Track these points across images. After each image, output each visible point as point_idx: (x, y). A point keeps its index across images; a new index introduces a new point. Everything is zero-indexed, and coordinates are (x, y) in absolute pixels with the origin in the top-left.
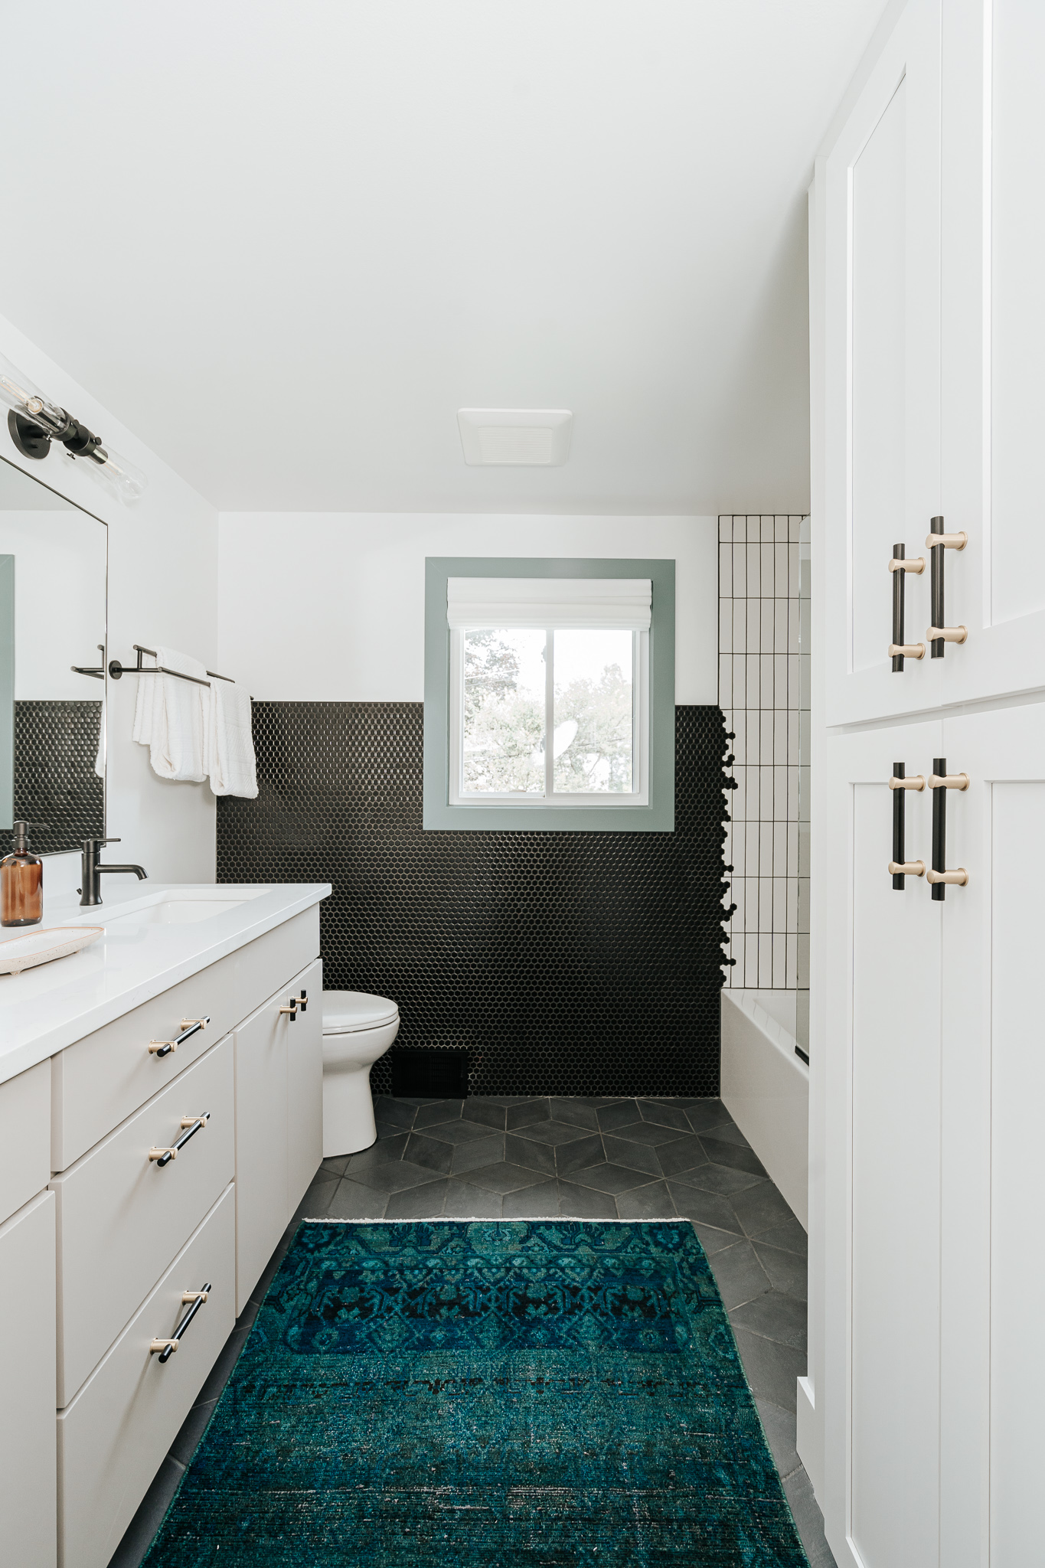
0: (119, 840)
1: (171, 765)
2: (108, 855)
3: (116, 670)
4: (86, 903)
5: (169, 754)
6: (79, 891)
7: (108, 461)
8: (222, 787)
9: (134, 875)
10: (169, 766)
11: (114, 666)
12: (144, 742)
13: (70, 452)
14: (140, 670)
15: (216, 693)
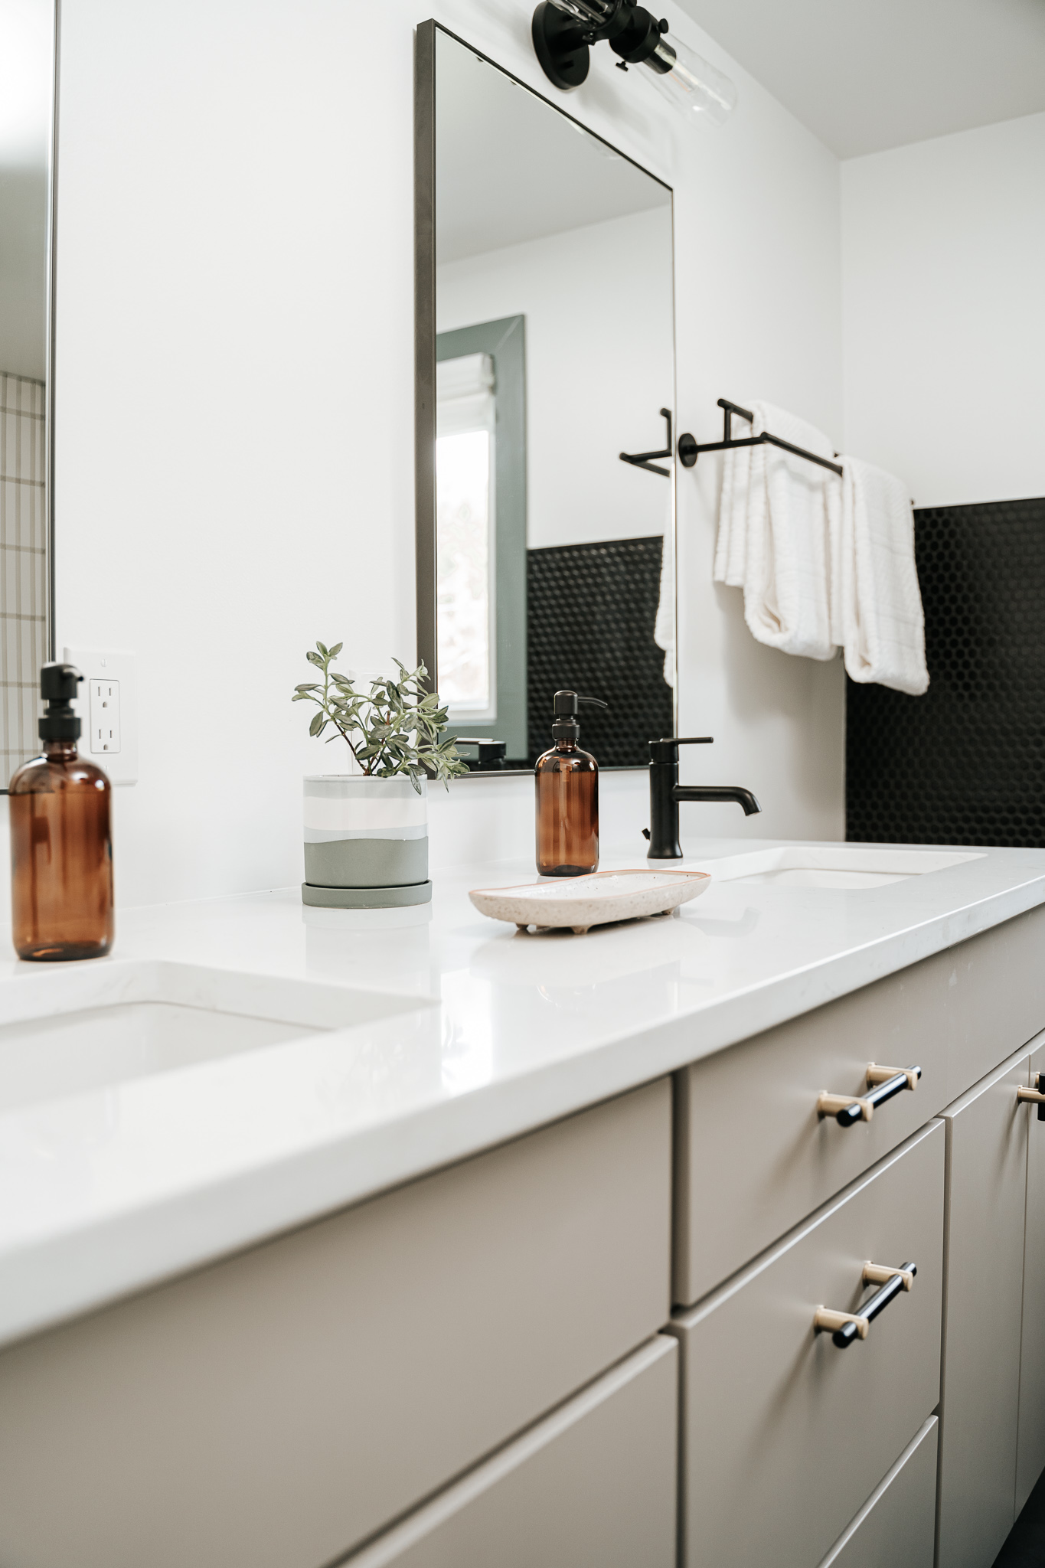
0: (709, 740)
1: (778, 622)
2: (692, 768)
3: (689, 450)
4: (656, 853)
5: (775, 602)
6: (646, 833)
7: (677, 65)
8: (867, 668)
9: (736, 807)
10: (774, 625)
11: (686, 443)
12: (734, 581)
13: (620, 60)
14: (728, 443)
15: (854, 485)
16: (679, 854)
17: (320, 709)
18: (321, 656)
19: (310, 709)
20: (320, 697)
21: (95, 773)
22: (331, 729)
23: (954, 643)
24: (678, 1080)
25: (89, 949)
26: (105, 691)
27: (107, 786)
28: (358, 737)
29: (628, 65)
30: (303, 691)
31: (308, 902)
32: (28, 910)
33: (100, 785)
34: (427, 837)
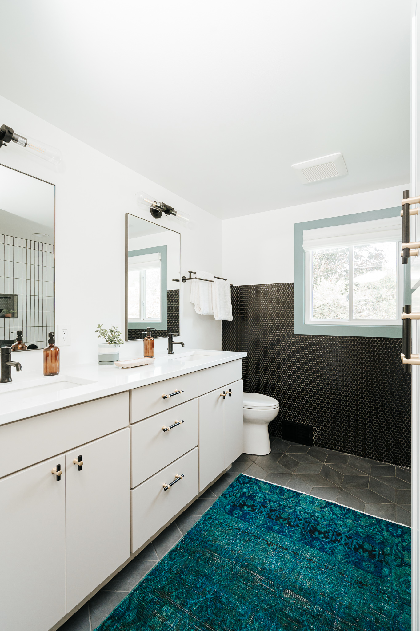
1: (201, 309)
4: (168, 353)
5: (200, 306)
6: (168, 349)
7: (177, 214)
8: (218, 317)
9: (181, 345)
11: (183, 278)
12: (193, 302)
13: (166, 214)
14: (190, 279)
15: (216, 284)
16: (173, 353)
17: (100, 334)
18: (99, 326)
19: (98, 334)
20: (100, 332)
21: (56, 348)
22: (102, 337)
23: (240, 311)
24: (130, 391)
25: (55, 374)
26: (65, 331)
27: (59, 350)
28: (107, 338)
29: (168, 215)
30: (97, 331)
31: (99, 364)
32: (46, 368)
33: (57, 350)
34: (118, 354)
